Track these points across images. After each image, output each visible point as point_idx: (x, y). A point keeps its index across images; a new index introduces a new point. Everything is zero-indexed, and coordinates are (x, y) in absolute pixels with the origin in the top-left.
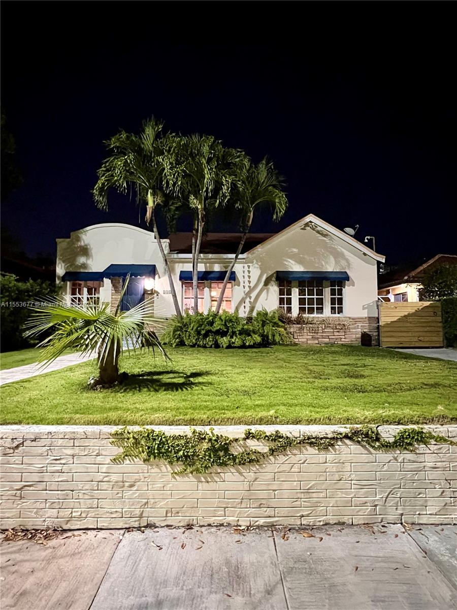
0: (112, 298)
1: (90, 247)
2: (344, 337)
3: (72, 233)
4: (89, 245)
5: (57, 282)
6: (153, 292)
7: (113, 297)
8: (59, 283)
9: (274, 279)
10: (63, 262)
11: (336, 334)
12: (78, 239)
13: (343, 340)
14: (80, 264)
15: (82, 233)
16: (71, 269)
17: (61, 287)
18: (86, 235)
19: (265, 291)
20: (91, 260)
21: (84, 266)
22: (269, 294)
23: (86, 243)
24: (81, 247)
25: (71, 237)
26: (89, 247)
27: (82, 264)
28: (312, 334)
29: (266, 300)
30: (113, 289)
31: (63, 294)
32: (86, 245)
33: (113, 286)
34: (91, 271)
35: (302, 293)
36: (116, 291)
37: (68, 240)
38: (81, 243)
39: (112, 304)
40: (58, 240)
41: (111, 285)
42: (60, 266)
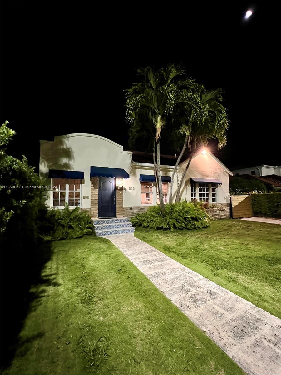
0: (91, 193)
1: (72, 150)
2: (223, 215)
3: (55, 137)
4: (71, 148)
5: (41, 178)
6: (122, 189)
7: (92, 192)
8: (43, 179)
9: (189, 182)
10: (46, 161)
11: (221, 213)
12: (61, 143)
14: (63, 164)
15: (65, 138)
16: (54, 167)
18: (68, 141)
19: (185, 189)
20: (73, 161)
21: (67, 165)
22: (187, 191)
23: (68, 146)
24: (63, 149)
25: (55, 141)
26: (71, 150)
27: (65, 164)
28: (212, 214)
29: (186, 194)
30: (92, 186)
32: (69, 149)
33: (92, 183)
34: (73, 170)
35: (200, 191)
36: (94, 187)
37: (52, 142)
38: (63, 146)
39: (91, 197)
40: (41, 141)
41: (90, 183)
42: (43, 164)
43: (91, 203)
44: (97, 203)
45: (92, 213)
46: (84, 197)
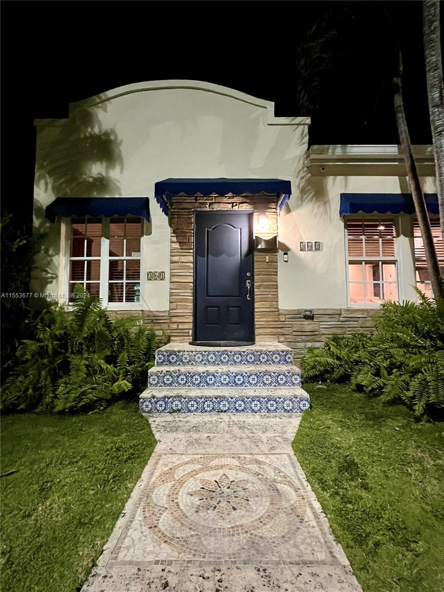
0: (172, 262)
1: (116, 137)
3: (71, 105)
4: (113, 131)
5: (36, 222)
6: (273, 246)
7: (175, 259)
8: (41, 225)
10: (50, 176)
12: (88, 119)
14: (91, 180)
15: (96, 105)
16: (68, 191)
17: (43, 236)
18: (106, 111)
20: (118, 169)
21: (102, 183)
23: (106, 127)
24: (93, 137)
25: (71, 115)
26: (112, 137)
27: (95, 179)
30: (174, 239)
31: (51, 252)
32: (107, 134)
33: (174, 233)
34: (117, 196)
36: (180, 243)
37: (64, 121)
38: (92, 128)
39: (172, 276)
40: (37, 122)
41: (169, 230)
42: (42, 182)
43: (171, 295)
44: (189, 294)
45: (175, 326)
46: (152, 276)
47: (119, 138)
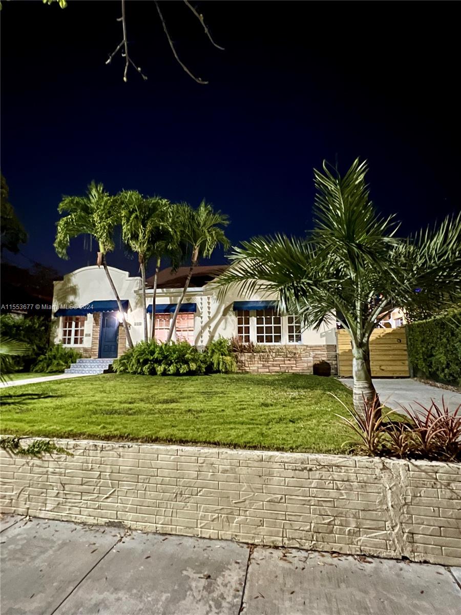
0: (93, 330)
2: (295, 365)
3: (65, 276)
4: (77, 285)
5: (53, 317)
9: (232, 309)
10: (58, 301)
11: (286, 362)
12: (69, 280)
13: (293, 368)
14: (69, 302)
15: (72, 276)
17: (54, 322)
18: (75, 277)
19: (224, 321)
20: (78, 298)
21: (73, 303)
22: (228, 324)
23: (75, 284)
24: (71, 287)
25: (64, 280)
26: (77, 287)
27: (71, 302)
29: (225, 329)
30: (94, 322)
31: (56, 327)
32: (75, 286)
33: (95, 319)
35: (259, 321)
36: (96, 324)
37: (62, 282)
38: (70, 284)
39: (93, 335)
40: (54, 282)
41: (93, 319)
42: (55, 303)
43: (92, 342)
44: (98, 342)
45: (92, 353)
46: (87, 335)
47: (79, 287)
